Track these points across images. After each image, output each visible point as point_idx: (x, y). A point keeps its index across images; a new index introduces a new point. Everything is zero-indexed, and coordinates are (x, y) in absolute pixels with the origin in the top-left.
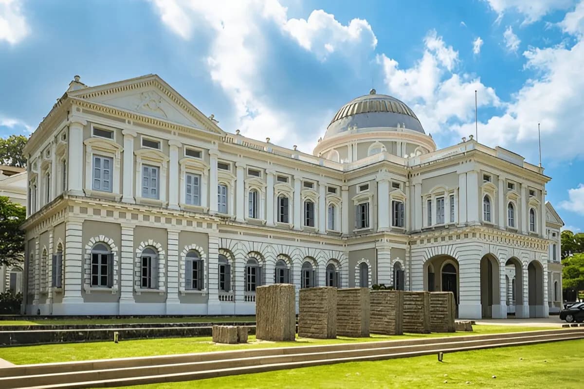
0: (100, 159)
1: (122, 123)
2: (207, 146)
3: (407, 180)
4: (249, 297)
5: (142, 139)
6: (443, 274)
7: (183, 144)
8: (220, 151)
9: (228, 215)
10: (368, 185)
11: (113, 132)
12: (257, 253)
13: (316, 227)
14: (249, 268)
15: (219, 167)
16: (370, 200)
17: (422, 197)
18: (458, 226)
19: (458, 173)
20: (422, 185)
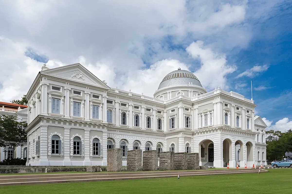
0: (55, 100)
1: (64, 84)
2: (101, 93)
3: (192, 107)
4: (124, 159)
5: (73, 91)
6: (209, 148)
7: (91, 93)
8: (108, 95)
9: (112, 123)
10: (174, 110)
11: (60, 88)
12: (125, 140)
13: (152, 128)
14: (122, 146)
15: (107, 103)
16: (175, 116)
17: (198, 114)
18: (213, 127)
19: (213, 103)
20: (198, 109)
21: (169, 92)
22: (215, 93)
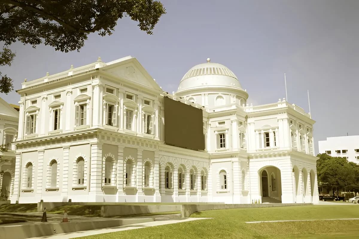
1: (119, 85)
2: (153, 98)
5: (126, 94)
11: (114, 90)
16: (227, 131)
17: (255, 131)
18: (280, 150)
19: (278, 118)
20: (254, 123)
21: (205, 94)
22: (280, 106)
